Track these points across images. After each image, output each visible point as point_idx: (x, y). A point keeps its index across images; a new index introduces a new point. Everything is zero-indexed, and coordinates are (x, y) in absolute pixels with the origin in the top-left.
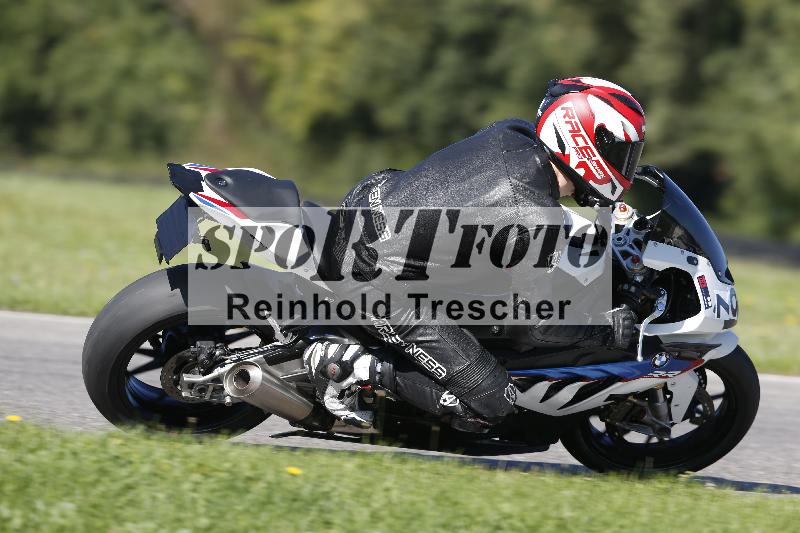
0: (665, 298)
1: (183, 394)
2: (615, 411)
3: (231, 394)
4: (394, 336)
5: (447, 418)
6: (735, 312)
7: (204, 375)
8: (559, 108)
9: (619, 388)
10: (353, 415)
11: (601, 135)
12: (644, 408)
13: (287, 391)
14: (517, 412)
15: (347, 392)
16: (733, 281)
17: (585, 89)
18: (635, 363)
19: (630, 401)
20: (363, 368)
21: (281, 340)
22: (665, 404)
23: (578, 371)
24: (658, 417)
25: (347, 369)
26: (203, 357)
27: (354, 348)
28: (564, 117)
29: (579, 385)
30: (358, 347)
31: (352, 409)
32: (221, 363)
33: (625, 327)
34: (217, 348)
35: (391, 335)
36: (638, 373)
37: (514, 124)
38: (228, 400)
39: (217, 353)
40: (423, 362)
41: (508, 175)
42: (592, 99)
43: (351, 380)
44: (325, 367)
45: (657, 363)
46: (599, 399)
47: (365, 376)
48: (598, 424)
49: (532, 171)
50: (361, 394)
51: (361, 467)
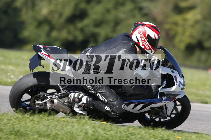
0: (166, 82)
1: (36, 107)
2: (152, 112)
3: (49, 106)
4: (93, 91)
5: (107, 113)
6: (184, 86)
7: (42, 101)
8: (137, 30)
9: (153, 106)
10: (82, 112)
11: (148, 37)
12: (160, 111)
13: (64, 106)
14: (126, 112)
15: (80, 106)
16: (184, 77)
17: (144, 25)
18: (157, 99)
19: (156, 109)
20: (84, 100)
21: (63, 92)
22: (165, 110)
23: (142, 101)
24: (164, 114)
25: (80, 100)
26: (41, 96)
27: (82, 94)
28: (138, 32)
29: (142, 105)
30: (83, 94)
31: (82, 111)
32: (47, 98)
33: (155, 89)
34: (45, 94)
35: (92, 91)
36: (158, 102)
37: (125, 34)
38: (48, 108)
39: (45, 95)
40: (101, 98)
41: (124, 48)
42: (146, 27)
43: (81, 103)
44: (74, 99)
45: (163, 99)
46: (148, 108)
47: (85, 102)
48: (147, 116)
49: (130, 47)
50: (84, 107)
51: (197, 137)
